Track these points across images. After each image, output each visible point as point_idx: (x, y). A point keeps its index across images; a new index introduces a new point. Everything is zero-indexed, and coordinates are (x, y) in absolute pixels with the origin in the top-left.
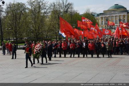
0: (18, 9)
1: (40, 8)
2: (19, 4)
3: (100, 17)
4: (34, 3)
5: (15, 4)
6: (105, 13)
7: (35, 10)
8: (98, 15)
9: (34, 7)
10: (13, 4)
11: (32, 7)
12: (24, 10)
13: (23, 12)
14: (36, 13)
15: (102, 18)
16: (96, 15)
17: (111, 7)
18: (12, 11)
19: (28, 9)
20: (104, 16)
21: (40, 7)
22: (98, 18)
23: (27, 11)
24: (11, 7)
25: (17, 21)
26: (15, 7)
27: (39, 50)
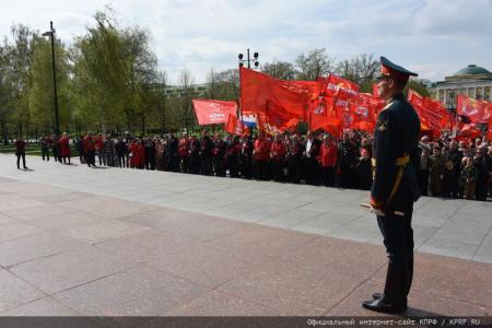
2: (282, 65)
3: (438, 89)
4: (307, 62)
6: (448, 81)
7: (309, 76)
8: (434, 85)
9: (307, 68)
10: (273, 65)
11: (304, 69)
12: (289, 74)
15: (441, 92)
16: (429, 85)
17: (461, 71)
19: (297, 72)
20: (445, 88)
21: (318, 69)
22: (433, 90)
23: (295, 76)
26: (274, 70)
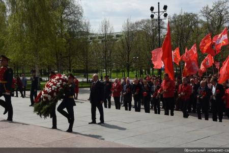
0: (187, 23)
1: (221, 20)
2: (188, 15)
4: (211, 13)
5: (182, 17)
7: (212, 24)
9: (211, 18)
10: (180, 16)
12: (194, 24)
13: (193, 27)
14: (214, 29)
18: (177, 27)
19: (202, 22)
23: (200, 25)
24: (175, 21)
25: (183, 41)
26: (181, 20)
27: (50, 94)
